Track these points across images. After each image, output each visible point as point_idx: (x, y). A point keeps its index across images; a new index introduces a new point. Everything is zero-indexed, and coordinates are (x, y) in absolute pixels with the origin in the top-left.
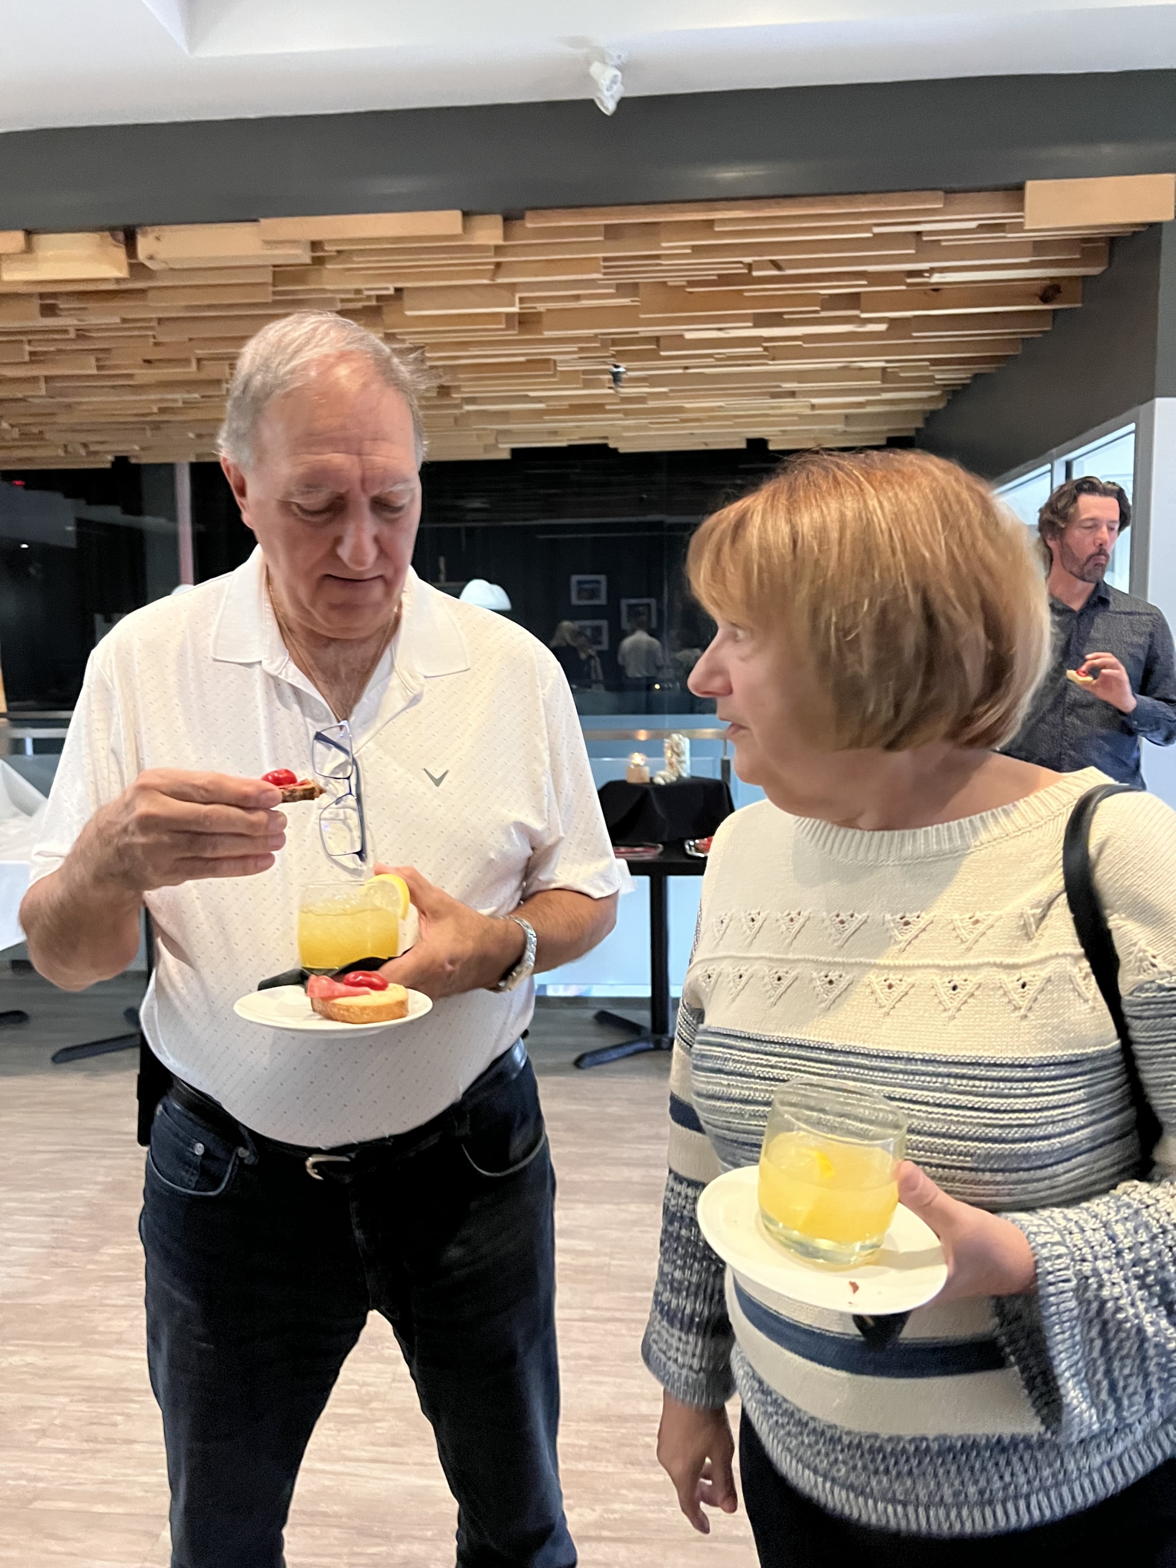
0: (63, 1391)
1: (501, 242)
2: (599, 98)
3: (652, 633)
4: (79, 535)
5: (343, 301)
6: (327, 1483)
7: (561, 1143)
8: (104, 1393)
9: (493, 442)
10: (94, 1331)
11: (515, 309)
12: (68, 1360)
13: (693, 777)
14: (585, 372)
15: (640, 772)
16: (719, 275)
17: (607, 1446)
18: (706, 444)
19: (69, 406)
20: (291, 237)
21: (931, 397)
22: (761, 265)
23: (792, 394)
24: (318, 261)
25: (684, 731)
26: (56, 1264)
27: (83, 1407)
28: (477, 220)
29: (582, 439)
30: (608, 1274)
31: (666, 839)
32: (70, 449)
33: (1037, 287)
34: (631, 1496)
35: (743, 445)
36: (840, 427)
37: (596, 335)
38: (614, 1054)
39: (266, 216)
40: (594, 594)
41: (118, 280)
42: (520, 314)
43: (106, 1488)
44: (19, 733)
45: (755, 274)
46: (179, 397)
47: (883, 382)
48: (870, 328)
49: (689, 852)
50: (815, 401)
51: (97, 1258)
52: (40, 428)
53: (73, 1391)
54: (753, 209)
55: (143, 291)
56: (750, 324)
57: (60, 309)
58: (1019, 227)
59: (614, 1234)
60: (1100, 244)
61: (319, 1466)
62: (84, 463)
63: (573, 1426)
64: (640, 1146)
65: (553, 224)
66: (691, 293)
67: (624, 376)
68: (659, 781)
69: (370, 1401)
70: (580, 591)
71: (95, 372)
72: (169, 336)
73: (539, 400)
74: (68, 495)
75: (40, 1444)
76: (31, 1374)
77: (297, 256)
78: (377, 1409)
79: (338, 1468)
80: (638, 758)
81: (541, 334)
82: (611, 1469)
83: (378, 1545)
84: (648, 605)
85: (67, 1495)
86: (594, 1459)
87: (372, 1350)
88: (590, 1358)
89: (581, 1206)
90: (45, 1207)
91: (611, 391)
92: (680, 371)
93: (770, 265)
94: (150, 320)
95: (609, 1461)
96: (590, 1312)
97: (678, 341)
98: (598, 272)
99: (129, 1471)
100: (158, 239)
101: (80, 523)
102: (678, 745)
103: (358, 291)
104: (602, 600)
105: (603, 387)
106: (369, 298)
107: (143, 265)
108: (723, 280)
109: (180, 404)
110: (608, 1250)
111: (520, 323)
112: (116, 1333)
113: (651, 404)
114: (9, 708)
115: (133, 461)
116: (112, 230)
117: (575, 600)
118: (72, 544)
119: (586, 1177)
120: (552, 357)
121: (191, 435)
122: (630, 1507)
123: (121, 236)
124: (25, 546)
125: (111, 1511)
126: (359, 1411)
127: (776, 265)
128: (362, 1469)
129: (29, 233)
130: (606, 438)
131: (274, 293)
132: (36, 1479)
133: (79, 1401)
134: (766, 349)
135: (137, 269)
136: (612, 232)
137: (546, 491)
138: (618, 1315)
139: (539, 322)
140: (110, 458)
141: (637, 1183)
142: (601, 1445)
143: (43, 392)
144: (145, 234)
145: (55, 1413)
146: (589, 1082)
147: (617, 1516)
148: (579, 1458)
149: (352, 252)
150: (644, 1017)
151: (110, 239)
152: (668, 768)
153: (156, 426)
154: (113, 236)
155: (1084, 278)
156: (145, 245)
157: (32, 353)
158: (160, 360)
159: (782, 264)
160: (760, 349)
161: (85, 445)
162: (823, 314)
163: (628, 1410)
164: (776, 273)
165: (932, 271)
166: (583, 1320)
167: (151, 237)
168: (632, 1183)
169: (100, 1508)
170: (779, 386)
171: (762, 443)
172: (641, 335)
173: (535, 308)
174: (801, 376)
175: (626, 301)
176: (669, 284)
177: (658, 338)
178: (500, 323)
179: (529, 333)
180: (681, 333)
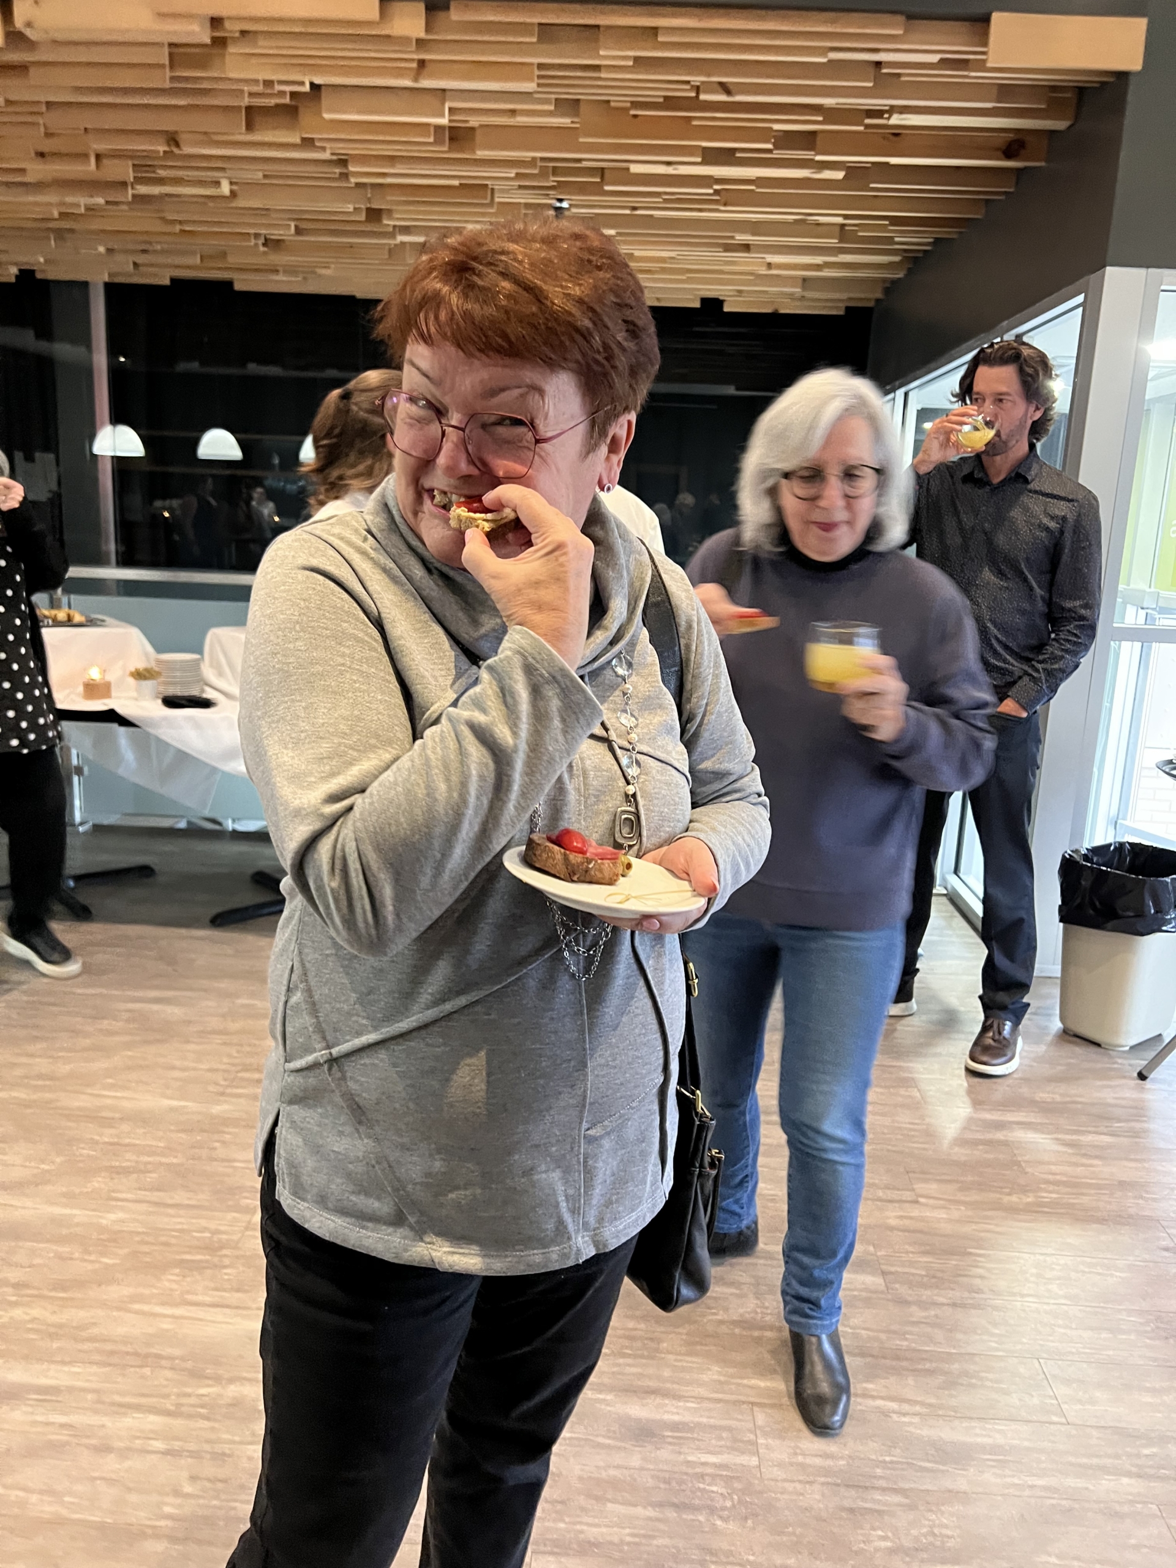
1: (422, 35)
5: (251, 94)
11: (444, 121)
16: (665, 97)
18: (658, 299)
20: (186, 10)
21: (891, 264)
22: (710, 87)
23: (746, 247)
24: (220, 42)
28: (397, 7)
33: (1002, 140)
35: (697, 305)
36: (798, 291)
37: (534, 159)
42: (450, 128)
45: (703, 97)
46: (81, 201)
47: (841, 241)
48: (827, 174)
50: (771, 258)
54: (700, 18)
55: (22, 67)
56: (699, 160)
58: (981, 65)
60: (1068, 95)
65: (483, 18)
66: (635, 116)
72: (61, 125)
77: (193, 33)
78: (226, 1256)
79: (178, 1312)
81: (475, 153)
92: (628, 212)
93: (719, 89)
94: (40, 102)
97: (624, 175)
98: (532, 80)
103: (268, 83)
106: (282, 93)
107: (21, 34)
108: (670, 103)
109: (82, 210)
111: (451, 139)
115: (39, 276)
120: (489, 183)
121: (102, 249)
127: (725, 88)
128: (202, 1313)
131: (172, 79)
134: (717, 192)
135: (15, 38)
136: (547, 32)
139: (473, 139)
140: (14, 271)
149: (257, 33)
153: (60, 234)
155: (1052, 133)
156: (21, 8)
158: (55, 154)
159: (732, 88)
160: (712, 191)
162: (778, 154)
164: (726, 98)
165: (892, 110)
170: (732, 238)
171: (717, 303)
172: (585, 164)
173: (467, 121)
174: (755, 227)
175: (565, 121)
176: (612, 104)
177: (603, 169)
178: (429, 137)
179: (462, 151)
180: (624, 165)
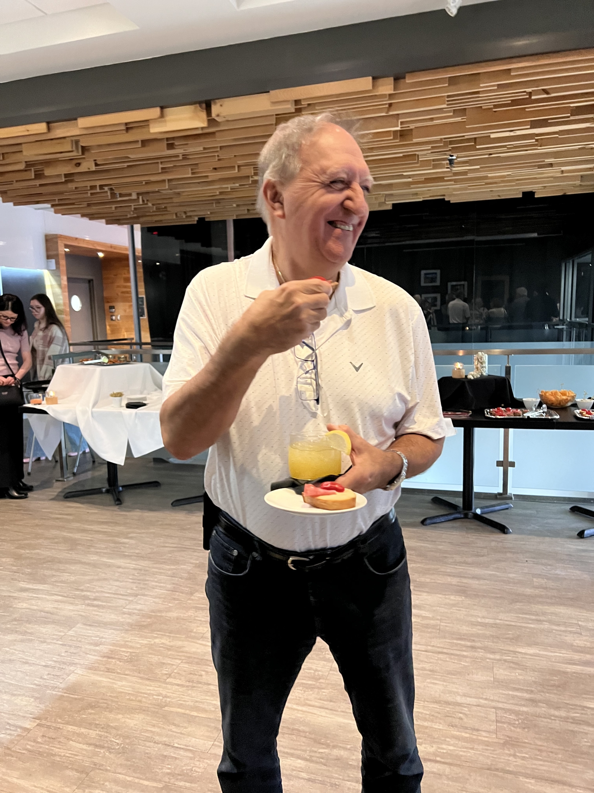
0: (179, 657)
1: (392, 92)
2: (447, 8)
3: (465, 300)
4: (182, 258)
6: (299, 715)
7: (415, 562)
8: (196, 660)
9: (384, 201)
10: (192, 631)
11: (398, 128)
12: (179, 643)
13: (489, 375)
14: (434, 160)
15: (460, 372)
16: (512, 100)
17: (439, 716)
18: (499, 196)
19: (179, 194)
20: (285, 99)
22: (537, 92)
23: (551, 165)
24: (298, 110)
25: (485, 351)
26: (174, 599)
27: (186, 666)
28: (381, 81)
29: (430, 197)
30: (439, 629)
31: (473, 408)
32: (178, 215)
34: (452, 742)
35: (521, 196)
36: (578, 182)
37: (441, 139)
38: (442, 519)
39: (272, 90)
40: (433, 280)
41: (202, 128)
42: (400, 131)
43: (197, 704)
44: (157, 352)
45: (533, 97)
46: (229, 186)
49: (486, 415)
50: (563, 168)
51: (192, 597)
52: (166, 205)
53: (183, 658)
54: (533, 61)
55: (213, 133)
56: (529, 127)
57: (176, 145)
59: (442, 610)
61: (295, 706)
62: (184, 222)
63: (422, 703)
64: (456, 567)
65: (420, 80)
66: (496, 111)
67: (455, 161)
68: (470, 377)
69: (320, 679)
70: (426, 278)
71: (190, 175)
72: (224, 155)
73: (409, 176)
74: (177, 238)
75: (168, 680)
76: (164, 648)
77: (288, 108)
78: (323, 683)
79: (304, 709)
80: (459, 365)
81: (412, 140)
82: (441, 728)
83: (324, 748)
84: (464, 285)
85: (180, 706)
86: (432, 721)
87: (320, 655)
88: (430, 671)
89: (425, 594)
90: (169, 572)
91: (449, 170)
92: (487, 156)
93: (542, 92)
94: (217, 147)
95: (440, 723)
96: (429, 648)
97: (487, 140)
98: (444, 104)
99: (207, 698)
100: (221, 105)
101: (182, 252)
102: (481, 358)
104: (438, 283)
105: (444, 168)
107: (214, 119)
108: (514, 102)
109: (229, 190)
110: (439, 618)
111: (401, 136)
112: (201, 633)
113: (470, 175)
114: (152, 341)
115: (206, 220)
116: (200, 103)
117: (423, 284)
118: (179, 262)
119: (428, 580)
120: (417, 153)
121: (235, 205)
122: (451, 748)
123: (204, 105)
124: (158, 264)
125: (200, 715)
126: (314, 683)
127: (545, 91)
128: (315, 711)
129: (162, 108)
130: (444, 195)
132: (166, 697)
133: (185, 663)
134: (537, 140)
135: (212, 122)
136: (453, 81)
137: (410, 226)
138: (445, 651)
139: (411, 134)
140: (196, 219)
141: (455, 585)
142: (436, 715)
143: (167, 187)
144: (215, 103)
145: (175, 667)
146: (429, 532)
147: (445, 751)
148: (425, 720)
149: (314, 104)
150: (459, 501)
151: (199, 108)
152: (475, 370)
153: (218, 201)
154: (201, 106)
156: (215, 109)
157: (162, 168)
158: (220, 168)
159: (549, 91)
160: (534, 141)
161: (185, 213)
162: (572, 118)
163: (450, 699)
164: (545, 96)
166: (426, 651)
167: (218, 105)
168: (452, 585)
169: (195, 714)
170: (544, 161)
171: (532, 193)
172: (466, 137)
173: (409, 127)
174: (556, 155)
175: (459, 119)
176: (483, 108)
177: (475, 138)
178: (391, 136)
179: (406, 141)
180: (488, 135)
